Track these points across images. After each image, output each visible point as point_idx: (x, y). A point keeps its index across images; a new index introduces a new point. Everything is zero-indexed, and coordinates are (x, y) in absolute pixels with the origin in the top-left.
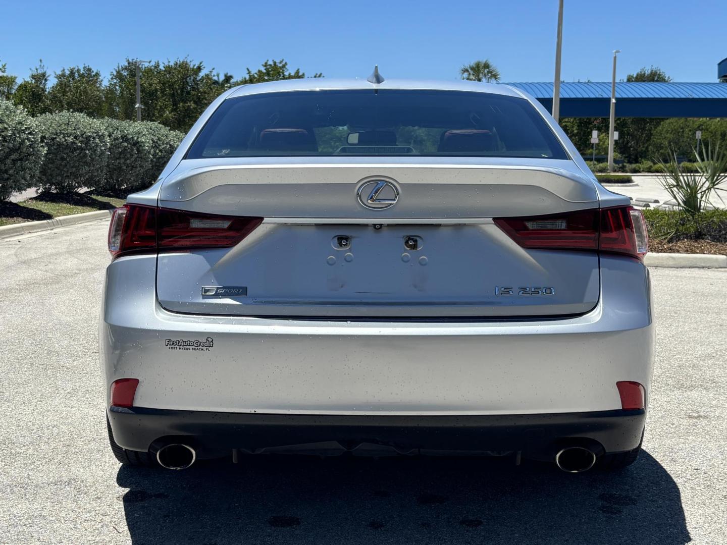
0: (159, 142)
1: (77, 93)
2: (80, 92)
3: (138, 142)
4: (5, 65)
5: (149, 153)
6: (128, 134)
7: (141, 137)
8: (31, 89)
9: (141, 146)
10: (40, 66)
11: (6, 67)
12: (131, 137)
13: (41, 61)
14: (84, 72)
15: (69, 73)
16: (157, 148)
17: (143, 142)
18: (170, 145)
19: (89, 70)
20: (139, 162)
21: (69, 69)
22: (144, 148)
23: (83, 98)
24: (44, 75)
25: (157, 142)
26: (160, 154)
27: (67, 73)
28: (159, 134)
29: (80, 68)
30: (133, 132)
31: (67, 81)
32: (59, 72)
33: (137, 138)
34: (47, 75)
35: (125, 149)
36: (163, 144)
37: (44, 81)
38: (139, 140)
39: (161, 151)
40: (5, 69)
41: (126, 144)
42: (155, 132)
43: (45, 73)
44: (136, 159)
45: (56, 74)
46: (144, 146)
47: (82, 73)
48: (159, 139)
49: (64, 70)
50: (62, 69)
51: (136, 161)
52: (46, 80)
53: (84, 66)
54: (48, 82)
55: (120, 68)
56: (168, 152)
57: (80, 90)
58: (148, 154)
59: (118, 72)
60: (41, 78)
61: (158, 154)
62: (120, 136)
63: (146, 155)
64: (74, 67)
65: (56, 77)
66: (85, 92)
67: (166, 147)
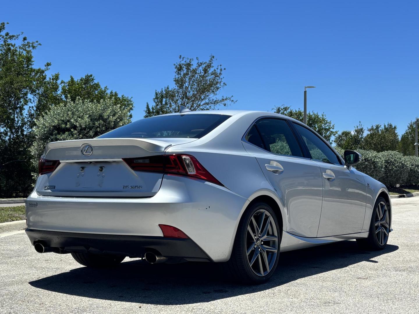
0: (395, 162)
1: (379, 138)
2: (381, 138)
3: (374, 162)
4: (334, 125)
5: (382, 168)
6: (369, 157)
7: (376, 159)
8: (354, 137)
9: (376, 164)
10: (360, 125)
11: (334, 126)
12: (370, 159)
13: (360, 122)
14: (388, 127)
15: (375, 128)
16: (394, 165)
17: (377, 162)
18: (402, 164)
19: (391, 125)
20: (375, 173)
21: (376, 125)
22: (378, 165)
23: (383, 141)
24: (362, 129)
25: (394, 162)
26: (395, 169)
27: (375, 127)
28: (396, 158)
29: (385, 124)
30: (371, 156)
31: (375, 131)
32: (370, 128)
33: (374, 160)
34: (363, 130)
35: (366, 166)
36: (397, 163)
37: (362, 133)
38: (375, 160)
39: (396, 167)
40: (334, 127)
41: (367, 163)
42: (393, 156)
43: (363, 128)
44: (373, 171)
45: (368, 129)
46: (378, 164)
47: (386, 127)
48: (395, 160)
49: (373, 126)
50: (372, 126)
51: (373, 172)
52: (363, 132)
53: (388, 123)
54: (364, 133)
55: (412, 123)
56: (400, 168)
57: (381, 137)
58: (380, 168)
59: (411, 126)
60: (360, 131)
61: (394, 168)
62: (364, 159)
63: (379, 169)
64: (378, 124)
65: (368, 130)
66: (384, 137)
67: (399, 165)
